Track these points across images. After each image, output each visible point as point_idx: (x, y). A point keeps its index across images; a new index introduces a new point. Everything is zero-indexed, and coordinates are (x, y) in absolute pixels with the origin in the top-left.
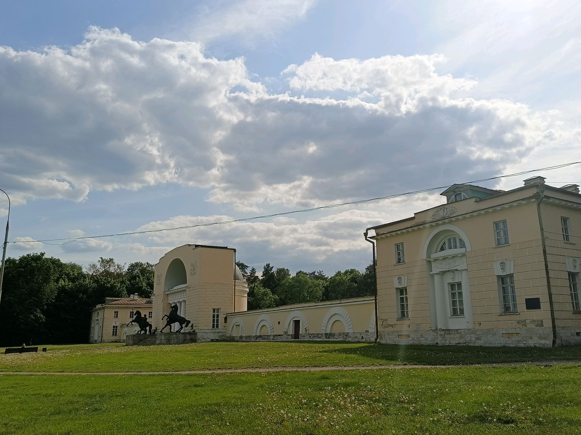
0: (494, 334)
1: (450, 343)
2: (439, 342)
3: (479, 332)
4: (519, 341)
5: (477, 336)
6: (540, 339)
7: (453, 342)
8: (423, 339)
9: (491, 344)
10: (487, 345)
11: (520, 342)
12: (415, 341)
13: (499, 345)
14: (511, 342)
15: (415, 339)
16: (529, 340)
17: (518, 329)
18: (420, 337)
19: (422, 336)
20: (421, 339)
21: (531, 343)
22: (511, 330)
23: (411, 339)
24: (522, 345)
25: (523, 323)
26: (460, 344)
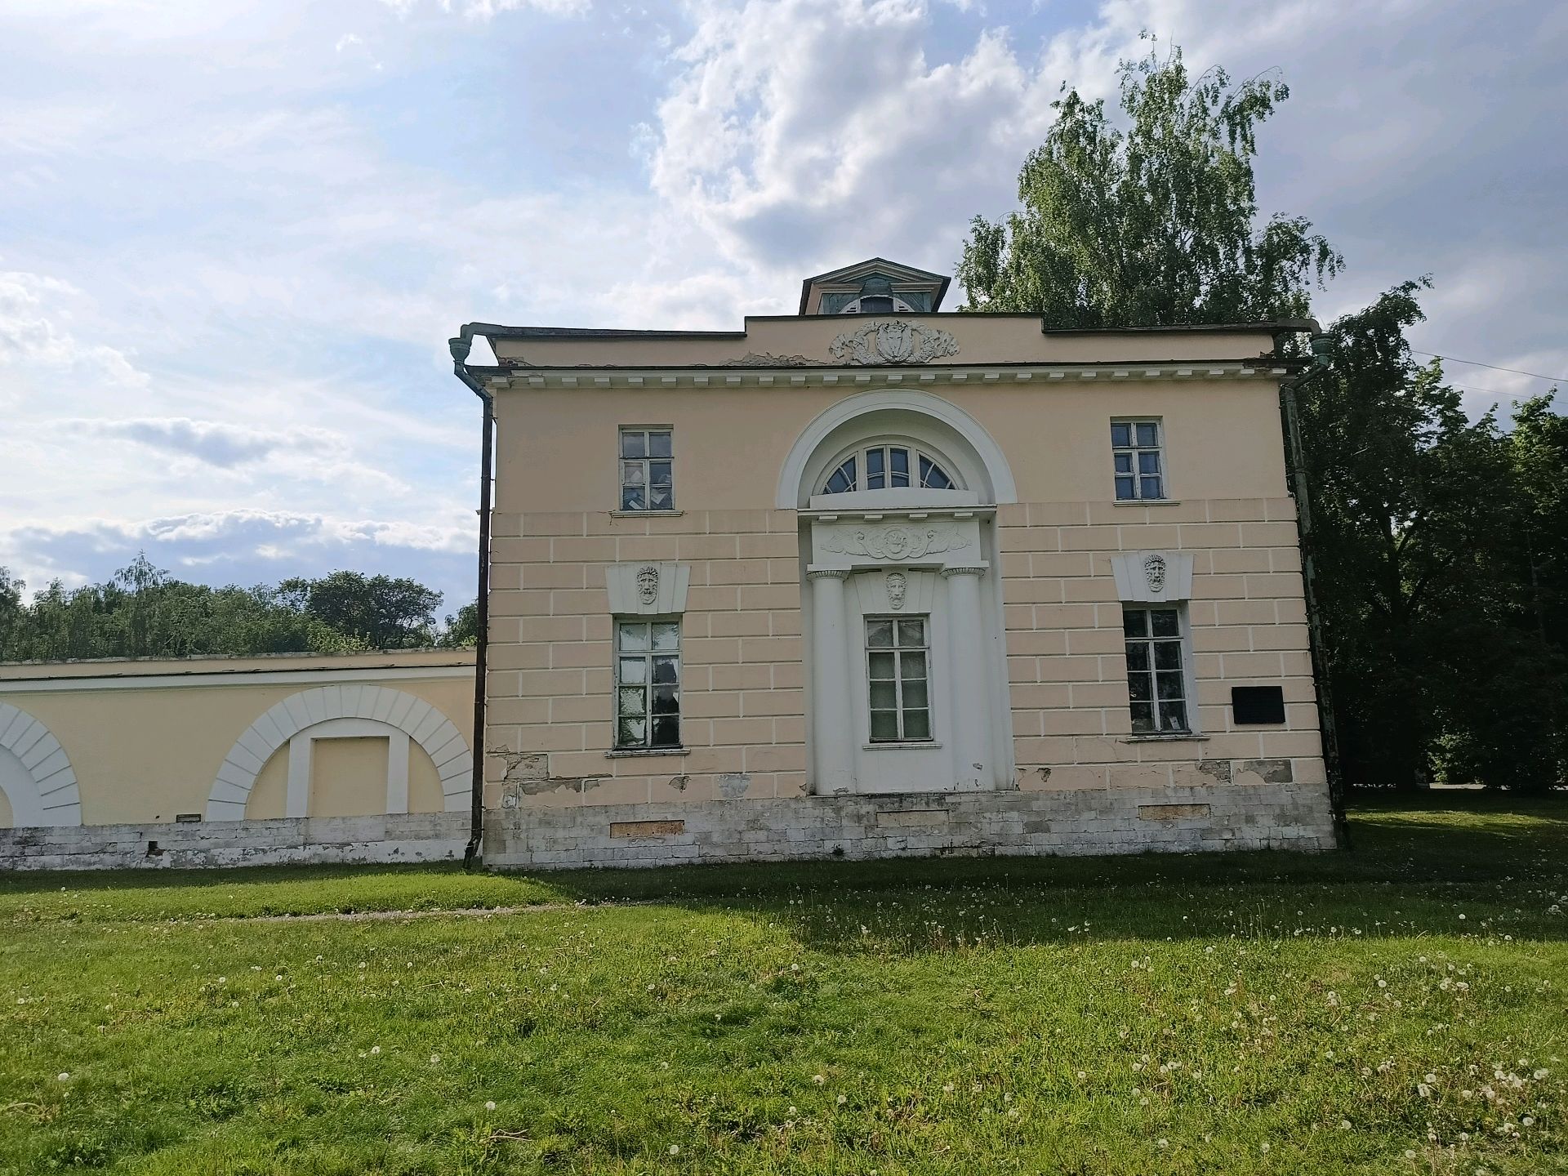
0: (1107, 810)
1: (903, 849)
2: (846, 846)
3: (1040, 803)
4: (1205, 833)
5: (1034, 819)
6: (1282, 824)
7: (921, 846)
8: (762, 835)
9: (1091, 843)
10: (1078, 850)
11: (1209, 836)
12: (716, 845)
13: (1126, 847)
14: (1177, 838)
15: (715, 838)
16: (1245, 828)
17: (1203, 791)
18: (742, 827)
19: (754, 824)
20: (749, 836)
21: (1253, 837)
22: (1176, 793)
23: (688, 838)
24: (1215, 844)
25: (1219, 768)
26: (952, 849)
